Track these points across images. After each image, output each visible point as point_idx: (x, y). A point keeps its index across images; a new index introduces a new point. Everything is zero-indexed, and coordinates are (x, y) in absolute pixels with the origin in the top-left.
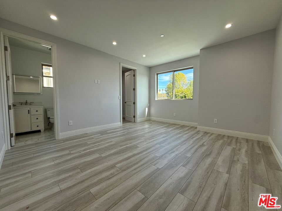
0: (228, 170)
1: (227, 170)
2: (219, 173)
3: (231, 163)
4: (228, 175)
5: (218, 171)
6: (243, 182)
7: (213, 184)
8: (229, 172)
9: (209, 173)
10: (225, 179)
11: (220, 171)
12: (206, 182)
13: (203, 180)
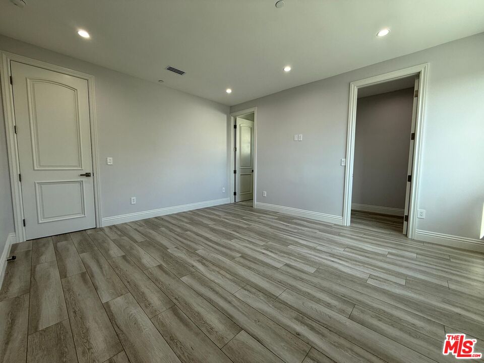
0: (110, 311)
1: (112, 308)
2: (117, 293)
3: (119, 332)
4: (104, 301)
5: (122, 295)
6: (77, 310)
7: (109, 278)
8: (106, 307)
9: (126, 283)
10: (103, 293)
11: (119, 299)
12: (117, 274)
13: (122, 273)
